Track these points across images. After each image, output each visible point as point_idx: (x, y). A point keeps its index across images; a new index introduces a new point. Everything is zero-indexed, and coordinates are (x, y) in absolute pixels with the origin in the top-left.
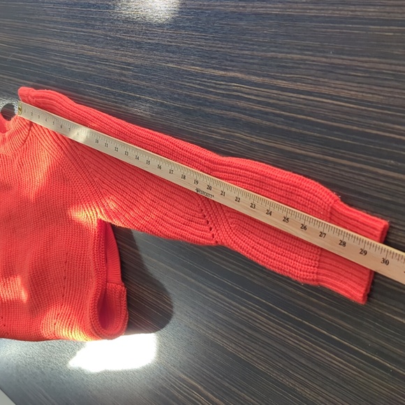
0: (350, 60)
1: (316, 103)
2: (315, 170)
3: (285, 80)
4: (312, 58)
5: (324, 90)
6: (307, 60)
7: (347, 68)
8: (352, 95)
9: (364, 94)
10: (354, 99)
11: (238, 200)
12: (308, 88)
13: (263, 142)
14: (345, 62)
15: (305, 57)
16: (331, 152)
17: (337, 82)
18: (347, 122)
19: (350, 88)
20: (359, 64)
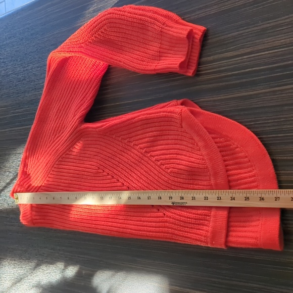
0: (275, 22)
1: (257, 57)
2: (267, 101)
3: (229, 52)
4: (247, 31)
5: (260, 47)
6: (243, 33)
7: (273, 27)
8: (282, 43)
9: (291, 39)
10: (284, 45)
11: (206, 198)
12: (249, 50)
13: (223, 97)
14: (272, 25)
15: (241, 32)
16: (276, 84)
17: (269, 38)
18: (283, 61)
19: (279, 39)
20: (282, 22)
